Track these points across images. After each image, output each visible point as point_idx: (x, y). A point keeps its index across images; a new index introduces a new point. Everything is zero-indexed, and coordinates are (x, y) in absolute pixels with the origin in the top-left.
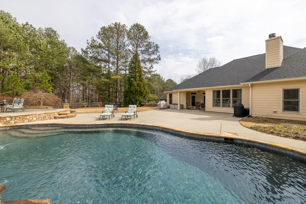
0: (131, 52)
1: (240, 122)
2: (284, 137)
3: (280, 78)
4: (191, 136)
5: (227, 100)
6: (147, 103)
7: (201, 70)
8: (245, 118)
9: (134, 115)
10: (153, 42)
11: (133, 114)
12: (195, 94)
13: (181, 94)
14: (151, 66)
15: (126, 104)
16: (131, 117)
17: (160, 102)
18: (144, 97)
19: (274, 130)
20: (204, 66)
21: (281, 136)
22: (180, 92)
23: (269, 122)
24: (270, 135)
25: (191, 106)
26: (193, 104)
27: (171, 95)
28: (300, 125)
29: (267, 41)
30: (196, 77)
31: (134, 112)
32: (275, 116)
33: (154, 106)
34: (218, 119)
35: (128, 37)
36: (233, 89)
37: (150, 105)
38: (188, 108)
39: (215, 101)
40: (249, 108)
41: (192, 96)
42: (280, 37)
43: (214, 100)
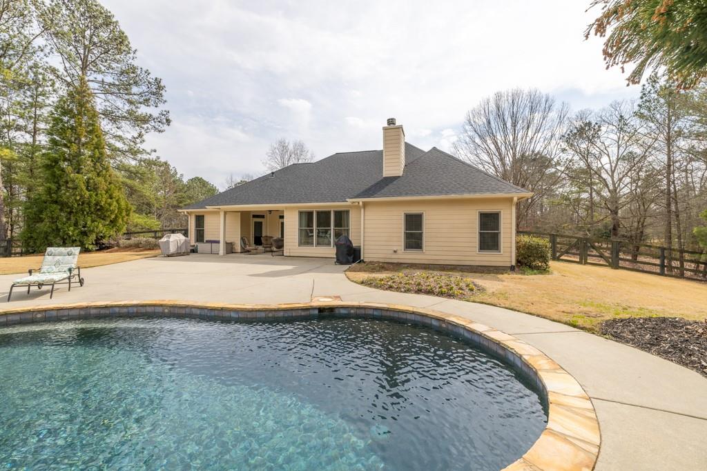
0: (58, 77)
1: (347, 273)
2: (405, 292)
3: (400, 194)
4: (250, 315)
5: (326, 232)
6: (123, 242)
7: (276, 165)
8: (354, 265)
9: (69, 278)
10: (144, 69)
11: (66, 275)
12: (263, 217)
13: (227, 216)
14: (136, 135)
15: (34, 245)
16: (56, 287)
17: (169, 237)
18: (113, 222)
19: (393, 282)
20: (282, 157)
21: (401, 292)
22: (225, 213)
23: (387, 270)
24: (388, 292)
25: (253, 246)
26: (258, 241)
27: (200, 220)
28: (424, 271)
29: (385, 129)
30: (264, 180)
31: (70, 270)
32: (395, 258)
33: (150, 249)
34: (310, 271)
35: (46, 28)
36: (336, 209)
37: (137, 247)
38: (244, 251)
39: (304, 233)
40: (360, 246)
41: (255, 223)
42: (401, 127)
43: (301, 230)
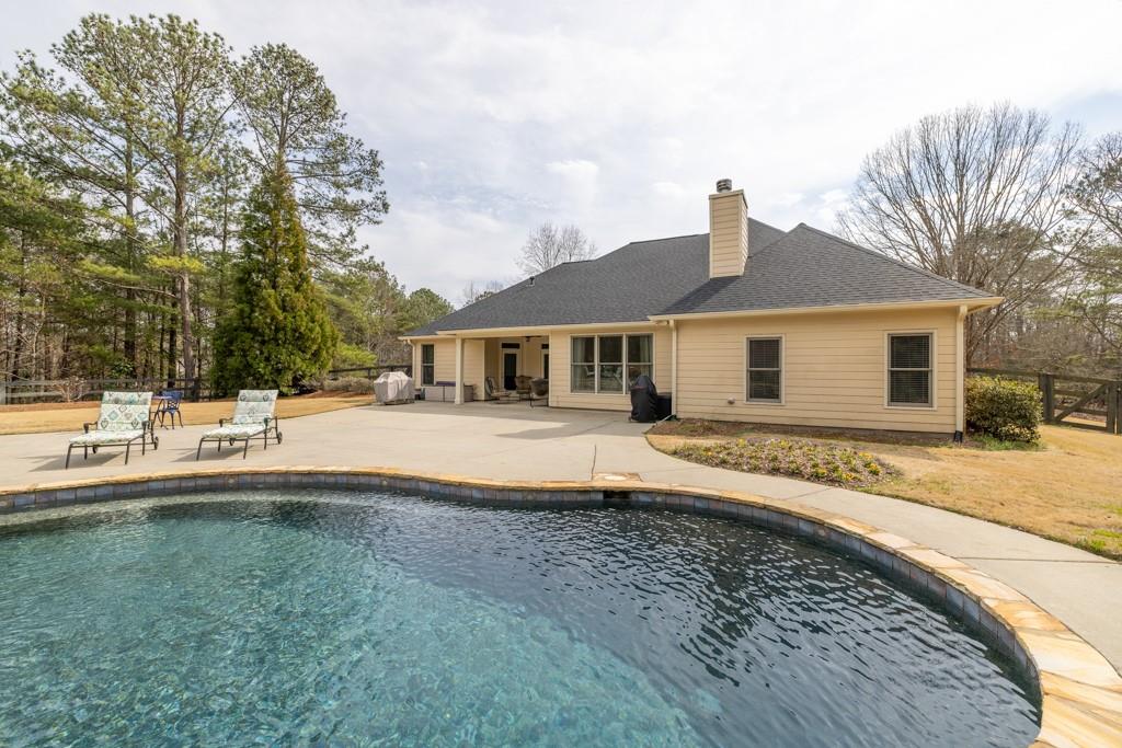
0: (251, 160)
1: (649, 436)
2: (750, 471)
3: (740, 306)
4: (499, 496)
5: (614, 369)
6: (328, 383)
7: (536, 266)
8: (659, 423)
9: (265, 432)
10: (356, 139)
11: (261, 428)
12: (517, 346)
13: (466, 345)
14: (345, 232)
15: (225, 389)
16: (250, 442)
17: (387, 377)
18: (316, 355)
19: (728, 454)
20: (546, 254)
21: (743, 470)
22: (463, 341)
23: (717, 434)
24: (719, 470)
25: (503, 392)
26: (510, 383)
27: (428, 351)
28: (783, 436)
29: (712, 198)
30: (520, 288)
31: (266, 421)
32: (732, 414)
33: (362, 394)
34: (588, 431)
35: (238, 96)
36: (631, 333)
37: (345, 390)
38: (490, 399)
39: (579, 371)
40: (671, 393)
41: (507, 356)
42: (741, 194)
43: (574, 367)
